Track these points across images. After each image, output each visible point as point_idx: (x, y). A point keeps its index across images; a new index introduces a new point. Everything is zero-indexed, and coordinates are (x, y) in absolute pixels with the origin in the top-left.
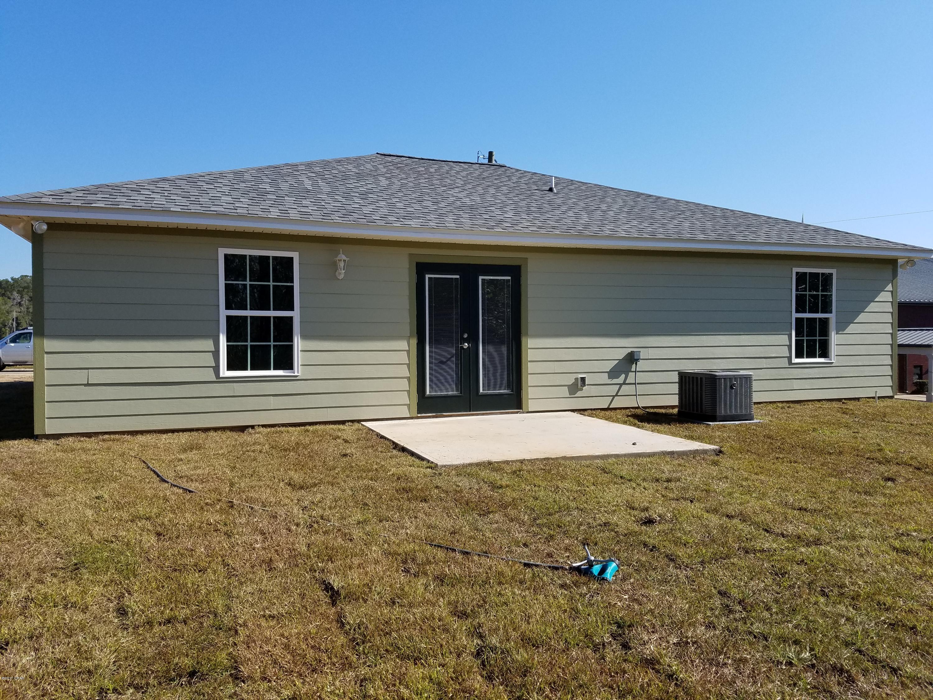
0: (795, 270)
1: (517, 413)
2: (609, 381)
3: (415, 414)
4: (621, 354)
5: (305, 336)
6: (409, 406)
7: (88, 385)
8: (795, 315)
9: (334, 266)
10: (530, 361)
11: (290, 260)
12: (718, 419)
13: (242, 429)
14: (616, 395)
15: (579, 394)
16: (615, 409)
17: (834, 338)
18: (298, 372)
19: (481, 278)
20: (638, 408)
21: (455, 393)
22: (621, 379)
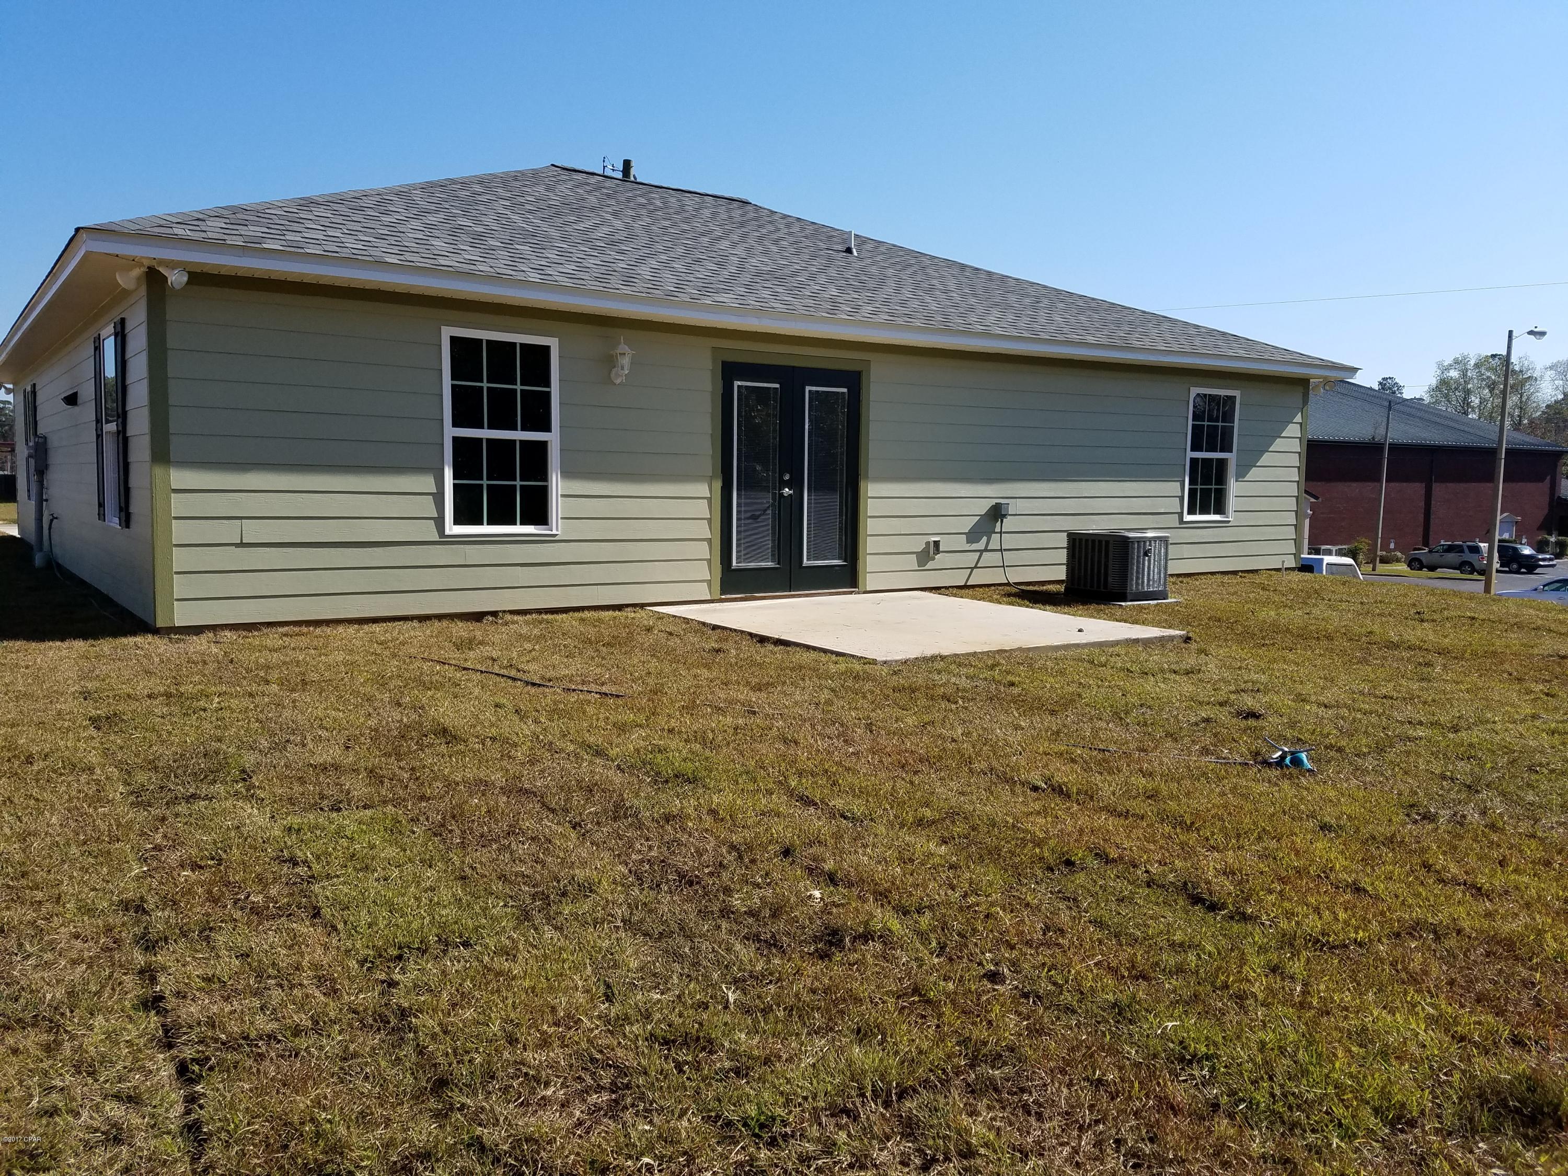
0: (1194, 391)
1: (851, 593)
2: (968, 547)
3: (717, 596)
4: (983, 507)
5: (568, 473)
6: (709, 583)
7: (242, 545)
8: (1190, 455)
9: (610, 362)
10: (871, 517)
11: (546, 350)
12: (1129, 597)
13: (478, 617)
14: (976, 567)
15: (930, 565)
16: (973, 587)
17: (1234, 488)
18: (557, 530)
19: (808, 388)
20: (1008, 584)
21: (770, 564)
22: (981, 545)
